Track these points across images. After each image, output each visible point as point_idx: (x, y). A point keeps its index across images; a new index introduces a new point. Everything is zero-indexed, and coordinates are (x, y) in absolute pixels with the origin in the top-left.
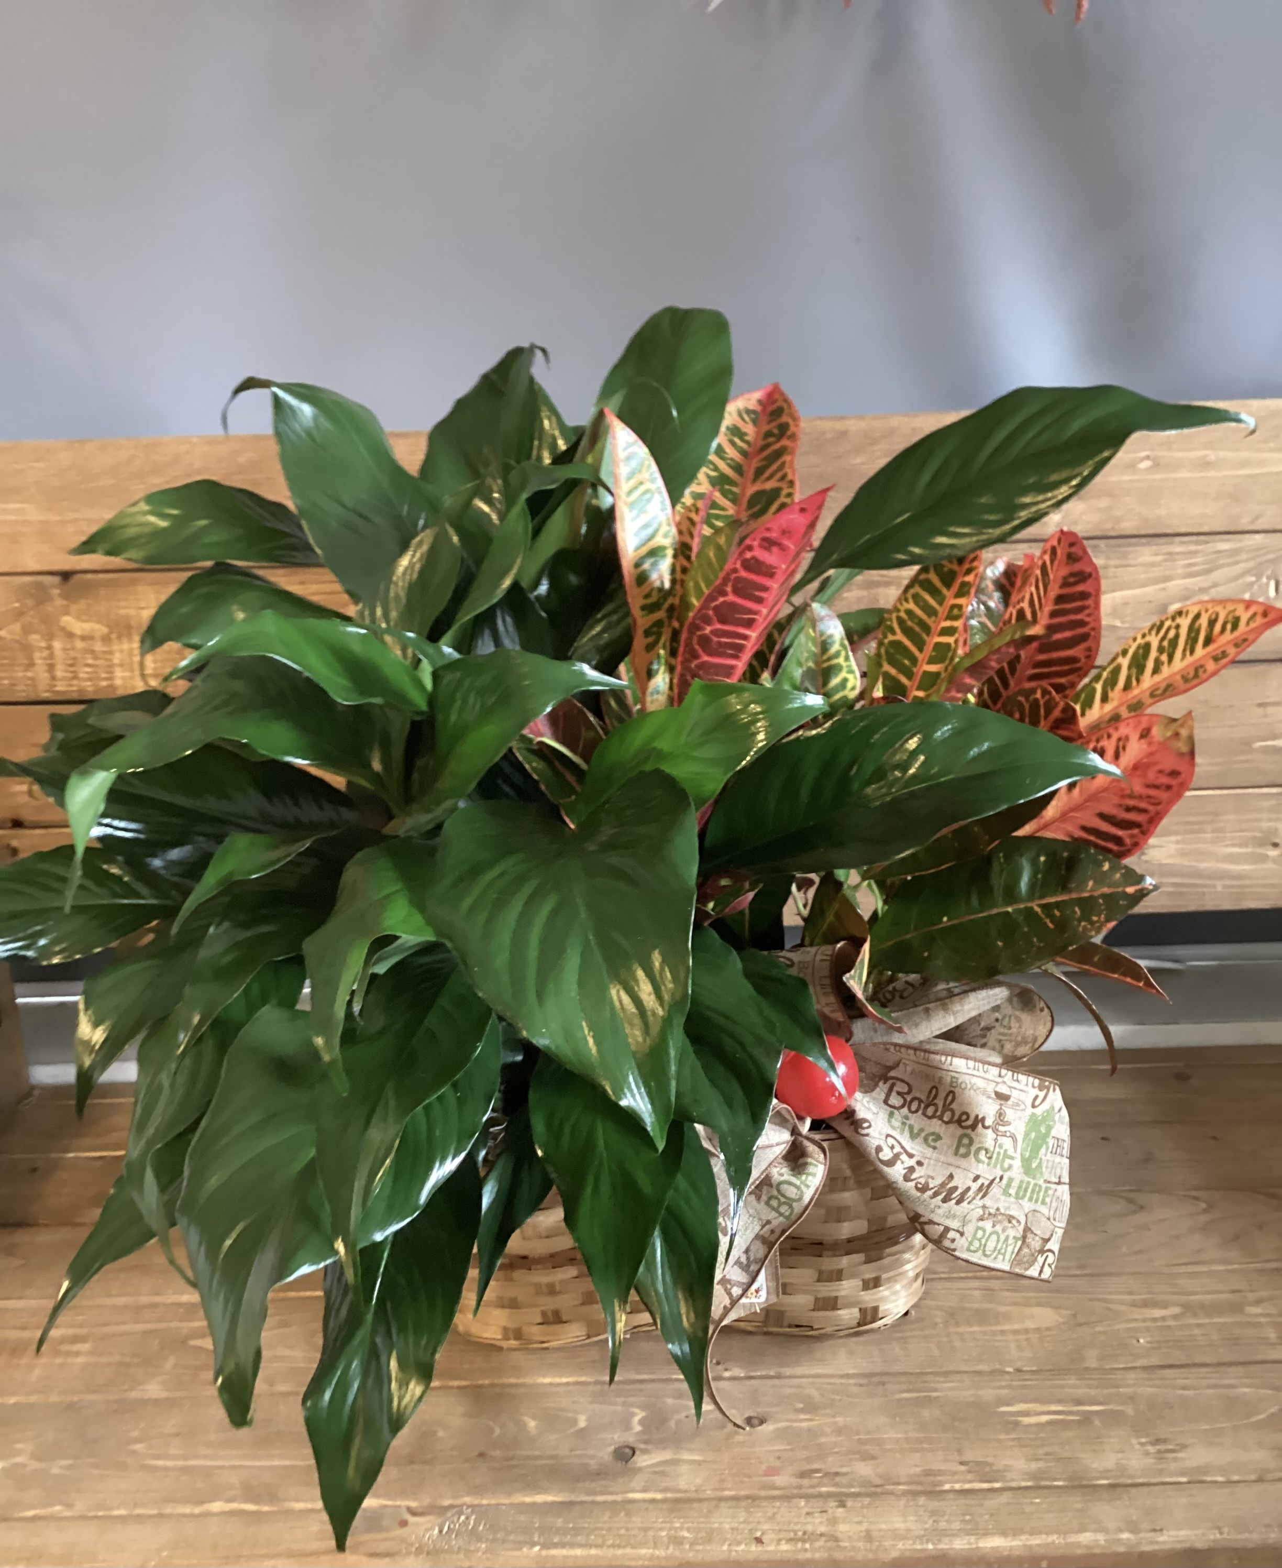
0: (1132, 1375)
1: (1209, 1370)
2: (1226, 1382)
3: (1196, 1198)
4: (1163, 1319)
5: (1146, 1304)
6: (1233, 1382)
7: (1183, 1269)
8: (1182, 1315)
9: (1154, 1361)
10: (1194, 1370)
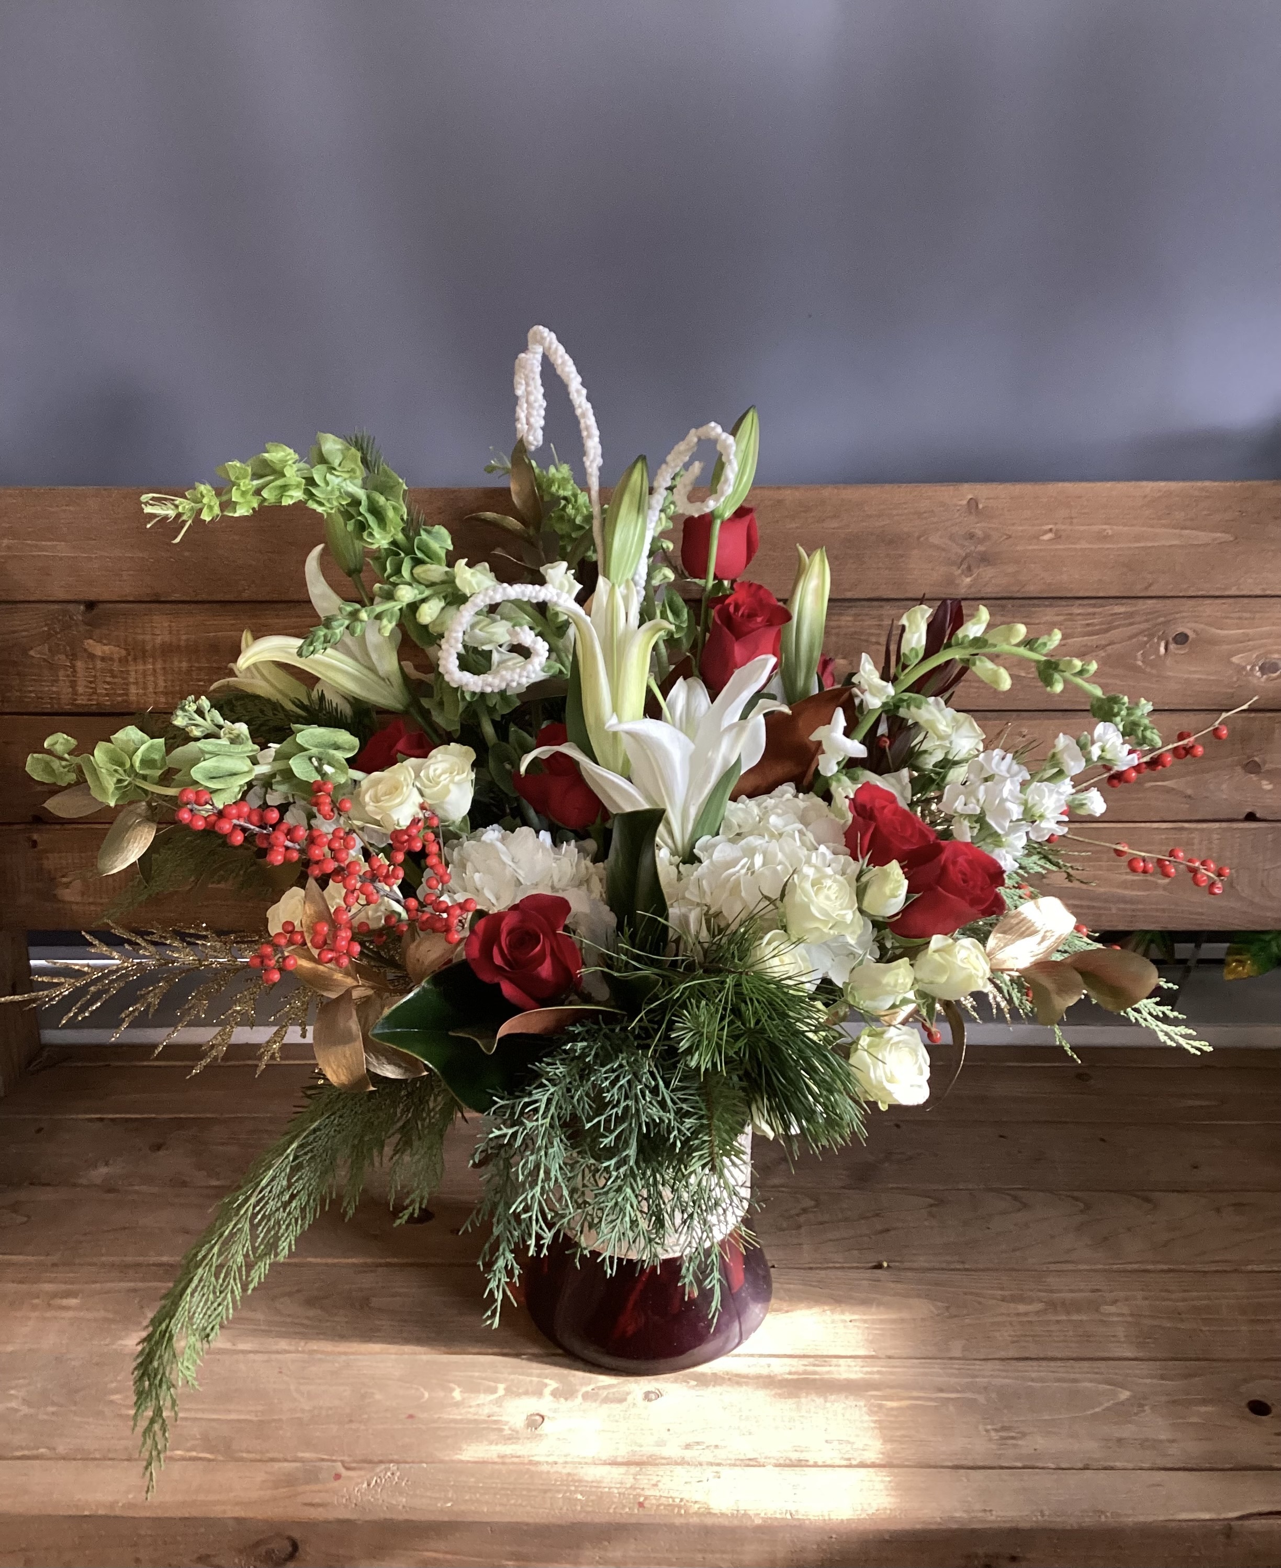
0: (990, 1365)
1: (1059, 1363)
2: (1072, 1376)
3: (1076, 1199)
4: (1026, 1314)
5: (1015, 1299)
6: (1078, 1376)
7: (1053, 1267)
8: (1045, 1311)
9: (1012, 1353)
10: (1044, 1363)
